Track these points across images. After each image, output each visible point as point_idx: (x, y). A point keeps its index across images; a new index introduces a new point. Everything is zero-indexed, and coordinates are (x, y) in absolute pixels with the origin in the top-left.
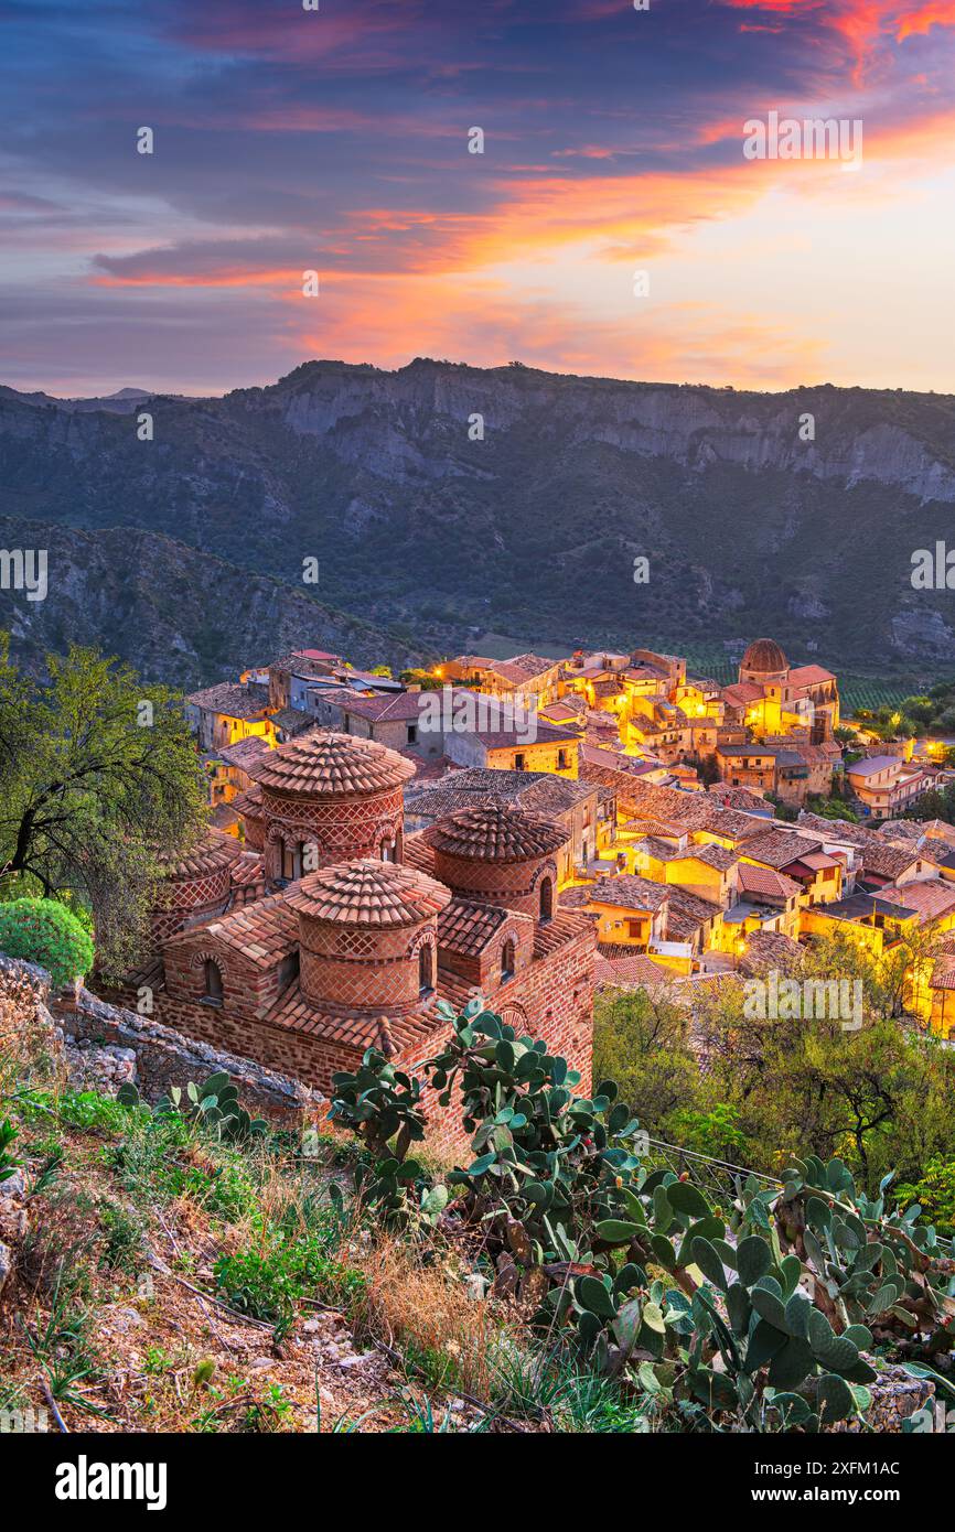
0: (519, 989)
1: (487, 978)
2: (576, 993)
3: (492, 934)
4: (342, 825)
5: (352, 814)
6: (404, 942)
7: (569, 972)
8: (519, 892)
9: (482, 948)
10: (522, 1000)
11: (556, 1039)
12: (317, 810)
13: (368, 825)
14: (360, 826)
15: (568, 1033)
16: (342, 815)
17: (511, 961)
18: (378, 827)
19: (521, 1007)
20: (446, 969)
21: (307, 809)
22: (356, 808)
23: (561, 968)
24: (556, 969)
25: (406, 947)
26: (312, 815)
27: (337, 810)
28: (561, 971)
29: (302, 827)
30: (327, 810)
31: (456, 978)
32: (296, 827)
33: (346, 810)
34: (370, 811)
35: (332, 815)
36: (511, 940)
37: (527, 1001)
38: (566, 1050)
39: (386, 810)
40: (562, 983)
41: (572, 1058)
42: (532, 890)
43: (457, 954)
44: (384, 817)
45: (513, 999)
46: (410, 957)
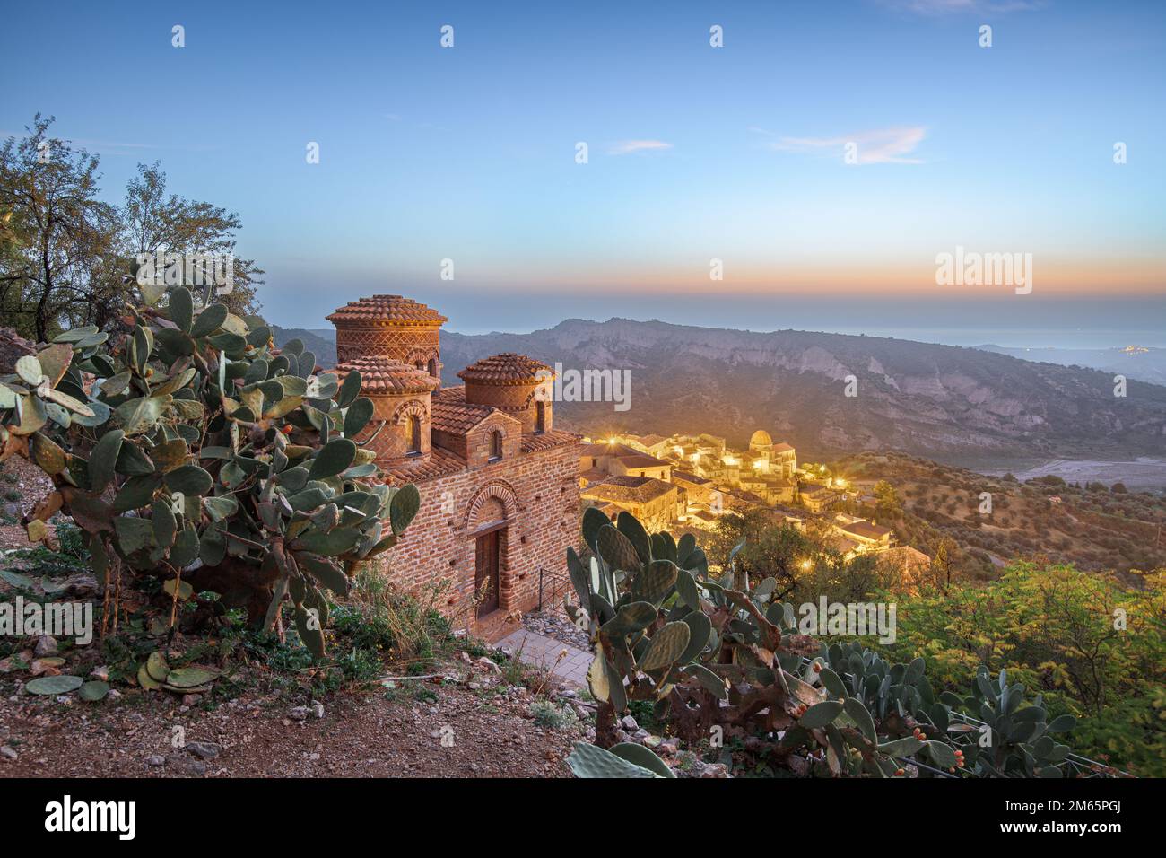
0: (507, 472)
1: (474, 454)
2: (563, 490)
3: (480, 421)
4: (382, 347)
5: (389, 339)
6: (390, 408)
7: (556, 471)
8: (517, 408)
9: (469, 430)
10: (512, 480)
11: (545, 519)
12: (364, 335)
13: (402, 349)
14: (395, 350)
15: (556, 517)
16: (381, 340)
17: (500, 449)
18: (411, 353)
19: (510, 486)
20: (445, 448)
21: (357, 334)
22: (392, 335)
23: (548, 466)
24: (543, 466)
25: (393, 413)
26: (360, 339)
28: (549, 469)
29: (355, 349)
30: (370, 335)
31: (451, 454)
32: (351, 349)
34: (404, 339)
35: (374, 339)
36: (499, 432)
37: (516, 483)
38: (555, 529)
39: (419, 342)
40: (550, 477)
41: (561, 536)
42: (527, 407)
43: (452, 435)
44: (417, 346)
45: (501, 477)
46: (396, 422)
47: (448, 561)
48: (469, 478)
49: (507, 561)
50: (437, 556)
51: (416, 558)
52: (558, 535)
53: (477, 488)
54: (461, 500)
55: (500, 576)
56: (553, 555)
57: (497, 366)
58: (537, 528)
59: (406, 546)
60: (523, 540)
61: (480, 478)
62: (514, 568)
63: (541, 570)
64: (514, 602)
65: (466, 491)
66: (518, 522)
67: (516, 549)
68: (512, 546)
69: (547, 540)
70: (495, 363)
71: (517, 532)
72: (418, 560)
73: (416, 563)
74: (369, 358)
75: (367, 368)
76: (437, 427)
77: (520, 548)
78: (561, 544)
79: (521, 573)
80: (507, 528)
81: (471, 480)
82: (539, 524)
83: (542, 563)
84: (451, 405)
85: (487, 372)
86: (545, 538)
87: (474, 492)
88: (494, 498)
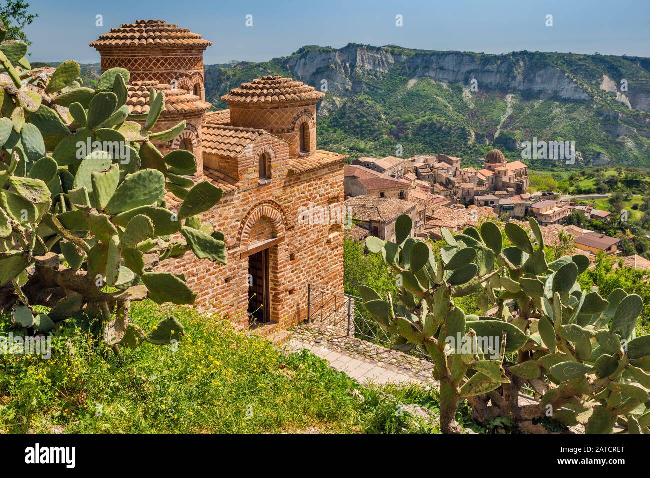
3: (249, 144)
4: (148, 72)
5: (155, 65)
7: (322, 191)
8: (284, 130)
9: (240, 152)
10: (281, 201)
11: (312, 236)
12: (130, 61)
13: (168, 74)
14: (162, 75)
15: (322, 235)
16: (148, 65)
17: (269, 170)
19: (280, 206)
20: (216, 170)
21: (123, 61)
22: (158, 61)
23: (315, 186)
27: (144, 61)
28: (315, 189)
30: (136, 61)
31: (222, 176)
33: (151, 61)
34: (170, 64)
35: (140, 65)
36: (268, 154)
37: (285, 203)
38: (321, 246)
39: (185, 67)
40: (316, 197)
41: (326, 253)
42: (293, 129)
43: (222, 157)
44: (183, 71)
45: (271, 198)
46: (171, 146)
47: (223, 278)
48: (241, 198)
49: (276, 277)
50: (214, 273)
51: (194, 276)
52: (325, 251)
53: (249, 208)
54: (234, 220)
55: (271, 291)
56: (320, 271)
57: (262, 89)
58: (305, 246)
59: (184, 265)
60: (292, 257)
61: (251, 199)
62: (283, 284)
63: (309, 285)
64: (284, 316)
65: (238, 211)
66: (287, 240)
67: (285, 266)
68: (281, 263)
69: (313, 256)
70: (261, 86)
71: (287, 250)
72: (195, 278)
73: (194, 281)
74: (140, 83)
75: (140, 93)
76: (208, 151)
77: (289, 265)
78: (327, 260)
79: (290, 288)
80: (277, 246)
81: (243, 200)
82: (306, 242)
83: (310, 279)
84: (219, 129)
85: (253, 95)
86: (312, 254)
87: (246, 213)
88: (264, 218)
